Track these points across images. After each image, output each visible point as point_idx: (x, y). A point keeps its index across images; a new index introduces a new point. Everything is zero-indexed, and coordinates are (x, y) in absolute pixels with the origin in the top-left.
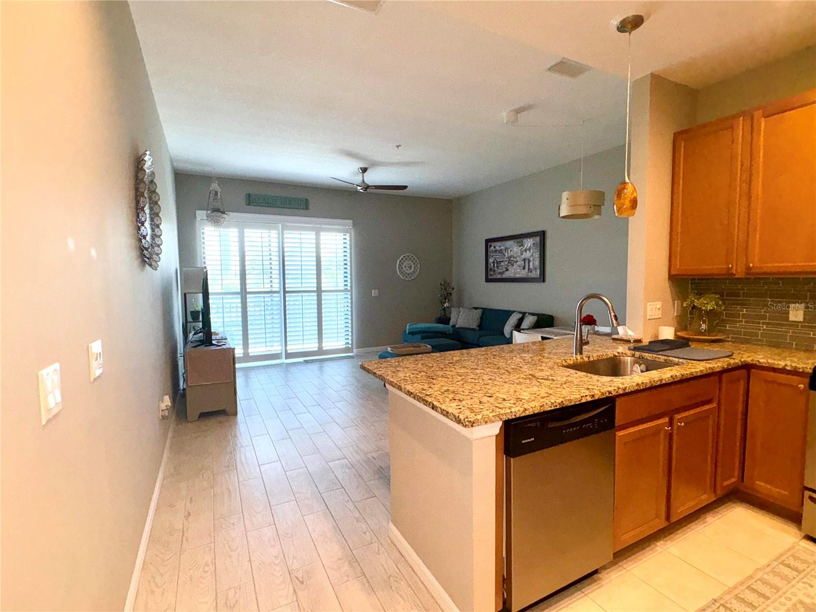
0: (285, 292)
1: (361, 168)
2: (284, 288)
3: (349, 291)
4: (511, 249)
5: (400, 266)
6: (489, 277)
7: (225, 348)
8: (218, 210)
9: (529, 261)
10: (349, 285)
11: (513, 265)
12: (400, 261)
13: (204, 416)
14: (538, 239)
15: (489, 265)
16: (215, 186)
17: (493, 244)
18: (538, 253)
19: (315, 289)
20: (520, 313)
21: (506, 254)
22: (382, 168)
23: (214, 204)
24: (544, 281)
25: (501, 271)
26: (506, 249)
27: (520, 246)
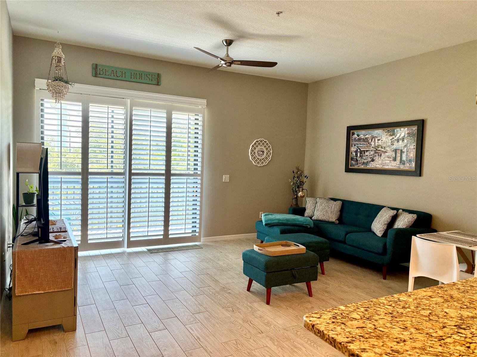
0: (131, 174)
1: (226, 41)
2: (130, 169)
3: (199, 175)
4: (379, 138)
5: (253, 151)
6: (350, 167)
7: (65, 246)
8: (61, 79)
9: (402, 152)
10: (199, 169)
11: (381, 155)
12: (253, 146)
13: (33, 332)
14: (415, 128)
15: (350, 153)
16: (58, 51)
17: (356, 132)
18: (415, 144)
19: (164, 172)
20: (393, 209)
21: (373, 143)
22: (249, 41)
23: (57, 72)
24: (420, 175)
25: (365, 161)
26: (373, 138)
27: (391, 135)
